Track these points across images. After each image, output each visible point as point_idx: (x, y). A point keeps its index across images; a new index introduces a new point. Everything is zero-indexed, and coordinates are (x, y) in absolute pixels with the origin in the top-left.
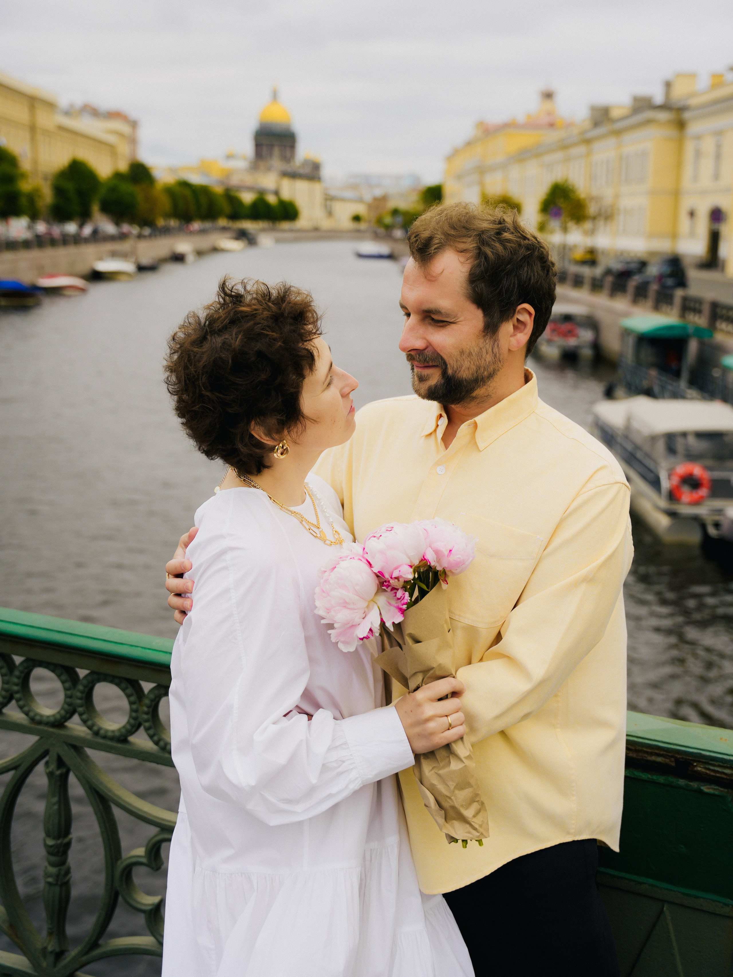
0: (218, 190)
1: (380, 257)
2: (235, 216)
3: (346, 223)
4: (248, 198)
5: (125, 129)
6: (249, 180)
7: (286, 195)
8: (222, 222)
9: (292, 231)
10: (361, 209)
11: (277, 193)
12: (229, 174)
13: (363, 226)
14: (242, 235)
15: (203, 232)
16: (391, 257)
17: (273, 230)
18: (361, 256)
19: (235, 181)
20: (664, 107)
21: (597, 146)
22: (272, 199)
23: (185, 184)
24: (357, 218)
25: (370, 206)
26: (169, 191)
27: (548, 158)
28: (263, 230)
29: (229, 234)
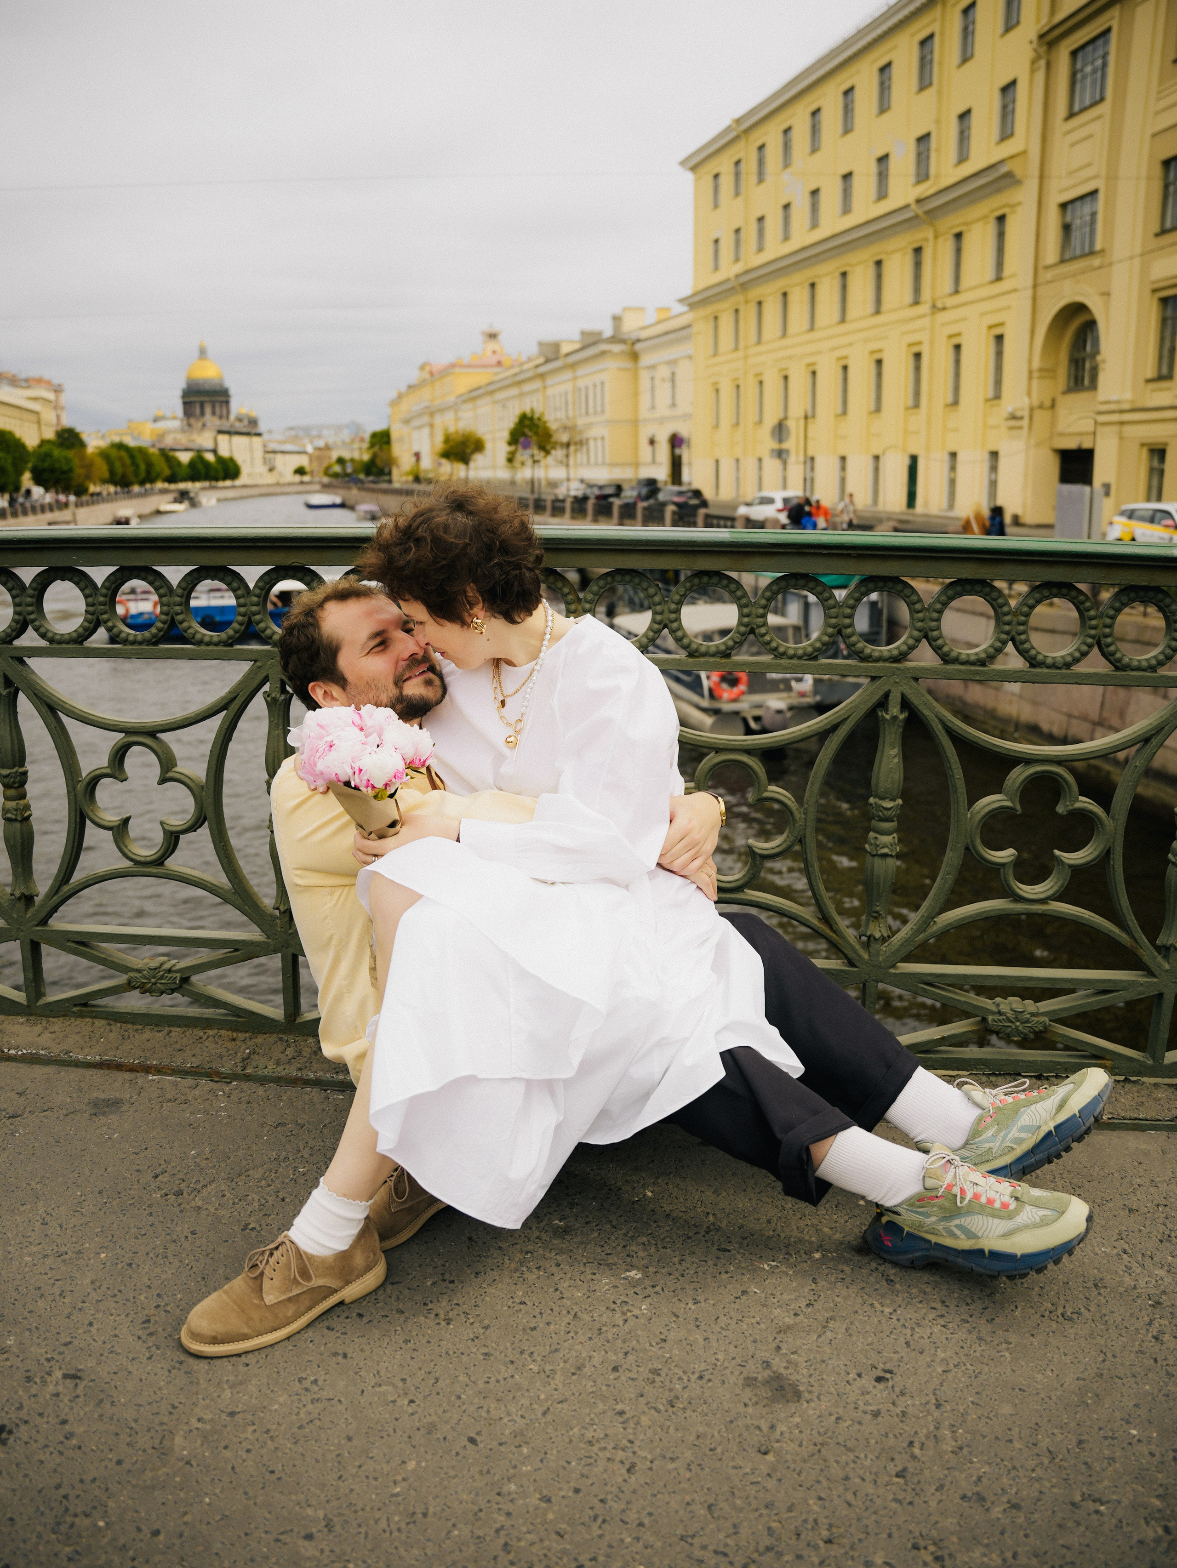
0: (153, 451)
1: (334, 506)
2: (172, 479)
3: (289, 476)
4: (185, 458)
5: (51, 396)
6: (183, 439)
7: (224, 452)
8: (160, 485)
9: (233, 487)
10: (303, 461)
11: (214, 451)
12: (161, 436)
13: (306, 478)
14: (183, 496)
15: (145, 494)
16: (342, 506)
17: (212, 488)
18: (311, 507)
19: (169, 442)
20: (614, 339)
21: (550, 381)
22: (210, 457)
23: (121, 446)
24: (300, 471)
25: (311, 457)
26: (104, 454)
27: (499, 396)
28: (203, 489)
29: (170, 497)
